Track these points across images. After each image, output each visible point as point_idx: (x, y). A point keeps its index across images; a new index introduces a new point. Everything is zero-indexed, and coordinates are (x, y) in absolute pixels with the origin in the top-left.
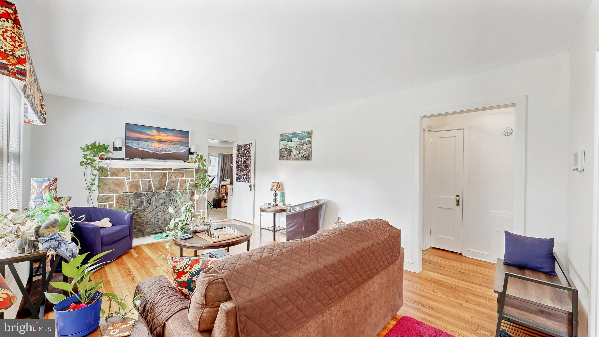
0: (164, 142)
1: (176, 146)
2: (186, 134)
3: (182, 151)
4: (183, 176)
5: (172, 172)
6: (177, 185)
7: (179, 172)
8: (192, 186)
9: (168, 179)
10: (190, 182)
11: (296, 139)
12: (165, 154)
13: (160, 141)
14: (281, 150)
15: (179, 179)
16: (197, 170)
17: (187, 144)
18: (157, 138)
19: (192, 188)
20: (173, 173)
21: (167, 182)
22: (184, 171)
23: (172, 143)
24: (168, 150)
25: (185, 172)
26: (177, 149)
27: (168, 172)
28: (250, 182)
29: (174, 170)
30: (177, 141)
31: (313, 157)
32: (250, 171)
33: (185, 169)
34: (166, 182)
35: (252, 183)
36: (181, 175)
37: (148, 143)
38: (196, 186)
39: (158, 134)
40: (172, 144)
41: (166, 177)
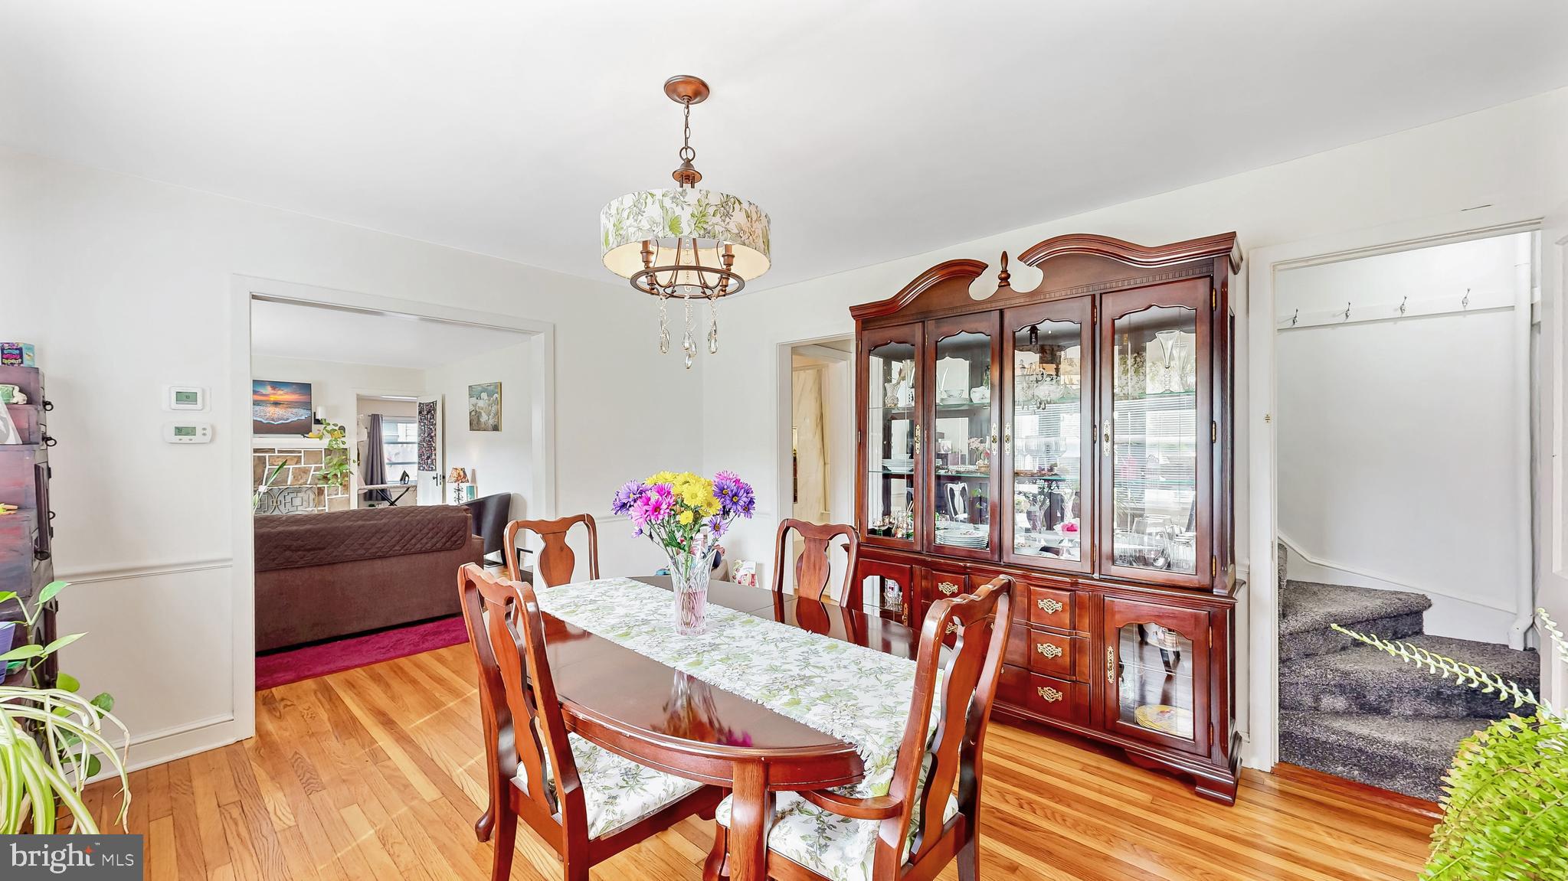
0: (280, 404)
1: (295, 410)
2: (306, 388)
3: (303, 418)
4: (298, 462)
5: (276, 454)
6: (288, 477)
7: (294, 455)
8: (319, 479)
9: (268, 467)
10: (314, 471)
11: (484, 395)
12: (283, 423)
13: (276, 404)
14: (470, 413)
15: (291, 467)
16: (329, 451)
17: (308, 405)
18: (273, 398)
19: (317, 481)
20: (278, 457)
21: (266, 472)
22: (300, 452)
23: (291, 404)
24: (285, 417)
25: (302, 454)
26: (296, 415)
27: (267, 455)
28: (435, 470)
29: (279, 452)
30: (296, 402)
31: (504, 425)
32: (435, 450)
33: (303, 450)
34: (264, 472)
35: (439, 471)
36: (296, 459)
37: (262, 408)
38: (325, 478)
39: (273, 392)
40: (290, 407)
41: (265, 463)
